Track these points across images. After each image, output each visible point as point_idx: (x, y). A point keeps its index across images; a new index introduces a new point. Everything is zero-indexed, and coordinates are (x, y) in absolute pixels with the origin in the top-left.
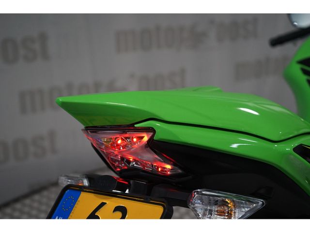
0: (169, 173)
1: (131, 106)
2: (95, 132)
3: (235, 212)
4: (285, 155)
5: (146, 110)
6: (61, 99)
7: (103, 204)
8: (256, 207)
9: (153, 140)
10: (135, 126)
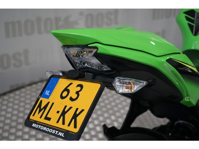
0: (104, 70)
1: (87, 36)
2: (68, 48)
3: (134, 87)
4: (162, 63)
5: (94, 38)
6: (53, 31)
7: (71, 84)
8: (142, 85)
9: (97, 53)
10: (89, 45)
